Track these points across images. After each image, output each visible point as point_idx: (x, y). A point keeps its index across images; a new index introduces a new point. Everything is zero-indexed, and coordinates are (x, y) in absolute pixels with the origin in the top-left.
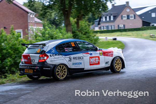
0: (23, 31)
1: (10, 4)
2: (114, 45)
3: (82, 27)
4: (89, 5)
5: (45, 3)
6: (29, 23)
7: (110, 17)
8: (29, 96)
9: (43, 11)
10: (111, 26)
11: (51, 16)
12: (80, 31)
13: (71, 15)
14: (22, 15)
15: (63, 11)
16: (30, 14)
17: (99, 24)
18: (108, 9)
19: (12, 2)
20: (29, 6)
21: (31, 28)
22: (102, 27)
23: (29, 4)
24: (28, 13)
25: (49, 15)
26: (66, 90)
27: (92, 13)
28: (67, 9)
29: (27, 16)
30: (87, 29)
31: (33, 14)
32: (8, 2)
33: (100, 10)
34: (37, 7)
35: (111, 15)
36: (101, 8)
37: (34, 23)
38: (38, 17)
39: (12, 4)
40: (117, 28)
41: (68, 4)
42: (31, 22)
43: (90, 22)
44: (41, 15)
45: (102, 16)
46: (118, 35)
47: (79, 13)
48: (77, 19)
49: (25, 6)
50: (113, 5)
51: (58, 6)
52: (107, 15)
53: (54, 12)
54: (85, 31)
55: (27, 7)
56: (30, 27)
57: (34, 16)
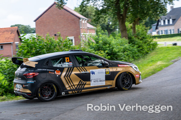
0: (74, 38)
1: (60, 9)
2: (174, 50)
3: (138, 32)
4: (146, 8)
5: (98, 8)
6: (81, 29)
7: (169, 21)
8: (83, 107)
9: (97, 16)
10: (170, 30)
11: (105, 21)
12: (137, 37)
13: (127, 19)
14: (73, 20)
15: (117, 16)
16: (82, 19)
17: (157, 28)
18: (166, 12)
19: (62, 7)
20: (81, 11)
21: (83, 35)
22: (160, 32)
23: (80, 9)
24: (79, 18)
25: (102, 20)
26: (124, 101)
27: (149, 16)
28: (122, 13)
29: (79, 22)
30: (143, 34)
31: (86, 20)
32: (59, 8)
33: (158, 13)
34: (89, 12)
35: (170, 18)
36: (159, 10)
37: (86, 30)
38: (91, 23)
39: (63, 10)
40: (176, 32)
41: (123, 8)
42: (83, 28)
43: (147, 26)
44: (94, 21)
45: (160, 19)
46: (178, 40)
47: (136, 18)
48: (133, 24)
49: (77, 12)
50: (172, 7)
51: (112, 10)
52: (166, 19)
53: (108, 17)
54: (142, 36)
55: (78, 12)
56: (82, 33)
57: (86, 22)
